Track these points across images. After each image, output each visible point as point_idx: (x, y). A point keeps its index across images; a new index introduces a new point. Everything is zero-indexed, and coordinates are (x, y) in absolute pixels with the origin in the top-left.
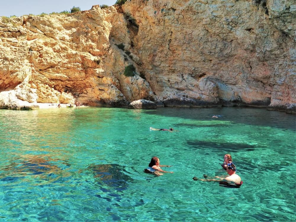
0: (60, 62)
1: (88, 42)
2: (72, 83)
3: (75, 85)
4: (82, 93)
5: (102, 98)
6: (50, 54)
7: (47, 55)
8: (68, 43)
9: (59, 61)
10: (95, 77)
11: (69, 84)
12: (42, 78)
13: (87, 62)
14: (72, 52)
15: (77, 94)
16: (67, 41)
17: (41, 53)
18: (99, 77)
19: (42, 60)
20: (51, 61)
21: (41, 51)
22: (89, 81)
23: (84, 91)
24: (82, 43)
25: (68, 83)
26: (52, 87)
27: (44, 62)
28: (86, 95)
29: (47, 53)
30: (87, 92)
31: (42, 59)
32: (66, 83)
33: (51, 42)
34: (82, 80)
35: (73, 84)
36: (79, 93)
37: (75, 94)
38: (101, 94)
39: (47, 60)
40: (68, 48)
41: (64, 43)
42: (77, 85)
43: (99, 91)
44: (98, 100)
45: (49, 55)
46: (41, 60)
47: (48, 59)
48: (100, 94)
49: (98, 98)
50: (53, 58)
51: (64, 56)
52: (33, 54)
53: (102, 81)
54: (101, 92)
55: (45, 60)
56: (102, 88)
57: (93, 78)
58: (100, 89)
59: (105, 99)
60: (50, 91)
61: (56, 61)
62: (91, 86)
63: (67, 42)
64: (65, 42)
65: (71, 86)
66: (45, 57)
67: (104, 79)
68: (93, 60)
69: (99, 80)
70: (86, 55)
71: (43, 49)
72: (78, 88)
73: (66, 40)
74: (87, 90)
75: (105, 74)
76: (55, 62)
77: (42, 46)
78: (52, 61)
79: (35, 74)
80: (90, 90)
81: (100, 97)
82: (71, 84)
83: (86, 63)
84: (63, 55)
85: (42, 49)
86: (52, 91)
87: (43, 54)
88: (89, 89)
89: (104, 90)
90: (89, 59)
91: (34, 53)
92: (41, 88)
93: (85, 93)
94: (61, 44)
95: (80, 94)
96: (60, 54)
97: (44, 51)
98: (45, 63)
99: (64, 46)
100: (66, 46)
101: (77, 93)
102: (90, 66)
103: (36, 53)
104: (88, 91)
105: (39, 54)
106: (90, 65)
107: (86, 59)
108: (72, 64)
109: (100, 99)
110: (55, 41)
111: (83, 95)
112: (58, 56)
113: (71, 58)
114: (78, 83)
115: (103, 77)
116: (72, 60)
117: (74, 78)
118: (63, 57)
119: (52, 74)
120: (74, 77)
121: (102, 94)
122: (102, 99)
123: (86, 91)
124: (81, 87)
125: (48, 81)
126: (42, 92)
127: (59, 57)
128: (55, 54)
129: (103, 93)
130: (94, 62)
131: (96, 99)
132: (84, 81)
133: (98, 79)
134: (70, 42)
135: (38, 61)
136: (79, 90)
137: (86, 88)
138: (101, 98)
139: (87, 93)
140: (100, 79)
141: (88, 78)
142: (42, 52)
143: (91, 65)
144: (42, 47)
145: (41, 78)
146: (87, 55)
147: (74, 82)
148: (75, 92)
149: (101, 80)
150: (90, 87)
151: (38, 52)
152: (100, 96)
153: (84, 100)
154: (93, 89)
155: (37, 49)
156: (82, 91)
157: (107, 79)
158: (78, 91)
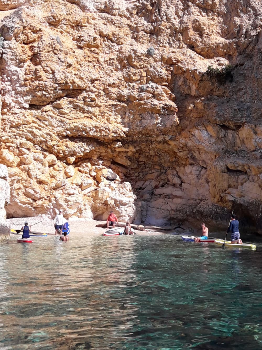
0: (97, 80)
1: (189, 14)
2: (134, 150)
3: (140, 159)
4: (163, 186)
5: (240, 201)
6: (66, 54)
7: (55, 58)
8: (124, 20)
9: (94, 77)
10: (210, 128)
11: (124, 155)
12: (35, 131)
13: (182, 79)
14: (134, 48)
15: (149, 188)
16: (121, 16)
17: (36, 50)
18: (224, 127)
19: (36, 70)
20: (67, 77)
21: (35, 44)
22: (190, 144)
23: (170, 177)
24: (168, 19)
25: (120, 152)
26: (68, 164)
27: (44, 78)
28: (177, 192)
29: (54, 50)
30: (182, 182)
31: (39, 67)
32: (113, 150)
33: (68, 17)
34: (165, 142)
35: (137, 155)
36: (154, 183)
37: (141, 188)
38: (236, 187)
39: (53, 72)
40: (122, 35)
41: (112, 22)
42: (146, 157)
43: (226, 175)
44: (223, 208)
45: (62, 56)
46: (36, 72)
47: (59, 69)
48: (229, 186)
49: (221, 199)
50: (75, 69)
51: (109, 62)
52: (9, 52)
53: (238, 141)
54: (233, 179)
55: (46, 71)
56: (240, 163)
57: (205, 132)
58: (229, 170)
59: (251, 204)
60: (61, 176)
61: (84, 77)
62: (194, 161)
63: (118, 18)
64: (113, 17)
65: (128, 163)
66: (49, 63)
67: (245, 132)
68: (204, 70)
69: (225, 136)
70: (180, 57)
71: (44, 38)
72: (151, 169)
73: (115, 12)
74: (181, 175)
75: (248, 116)
76: (81, 78)
77: (38, 27)
78: (71, 77)
79: (12, 118)
80: (191, 173)
81: (229, 198)
82: (129, 154)
83: (180, 83)
84: (107, 58)
85: (40, 38)
86: (68, 177)
87: (43, 54)
88: (188, 169)
89: (246, 173)
90: (191, 68)
91: (12, 46)
92: (31, 166)
93: (174, 185)
94: (100, 23)
95: (156, 187)
96: (95, 55)
97: (46, 42)
98: (49, 83)
99: (108, 30)
100: (117, 31)
101: (147, 183)
102: (193, 93)
103: (19, 50)
104: (184, 178)
105: (30, 53)
106: (194, 87)
107: (181, 68)
108: (133, 87)
109: (230, 204)
110: (82, 14)
111: (167, 190)
112: (89, 62)
113: (134, 66)
114: (152, 153)
115: (238, 127)
116: (135, 75)
117: (140, 132)
118: (105, 65)
119: (68, 121)
120: (139, 129)
121: (240, 186)
122: (241, 205)
123: (179, 177)
124: (160, 165)
125: (54, 143)
126: (36, 178)
127: (94, 66)
128: (80, 53)
129: (242, 184)
130: (206, 76)
131: (213, 204)
132: (173, 143)
133: (221, 135)
134: (128, 18)
135: (26, 74)
136: (156, 174)
137: (178, 168)
138: (234, 202)
139: (181, 185)
140: (230, 134)
141: (184, 134)
142: (38, 47)
143: (197, 89)
144: (40, 30)
145: (32, 133)
146: (182, 57)
147: (138, 148)
148: (142, 182)
149: (233, 136)
150: (191, 164)
151: (27, 47)
152: (229, 193)
153: (174, 207)
154: (203, 171)
155: (22, 37)
156: (162, 177)
157: (256, 133)
158: (149, 177)
